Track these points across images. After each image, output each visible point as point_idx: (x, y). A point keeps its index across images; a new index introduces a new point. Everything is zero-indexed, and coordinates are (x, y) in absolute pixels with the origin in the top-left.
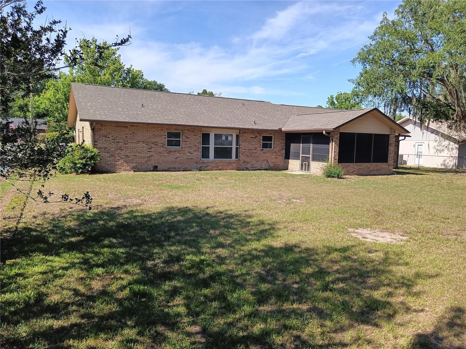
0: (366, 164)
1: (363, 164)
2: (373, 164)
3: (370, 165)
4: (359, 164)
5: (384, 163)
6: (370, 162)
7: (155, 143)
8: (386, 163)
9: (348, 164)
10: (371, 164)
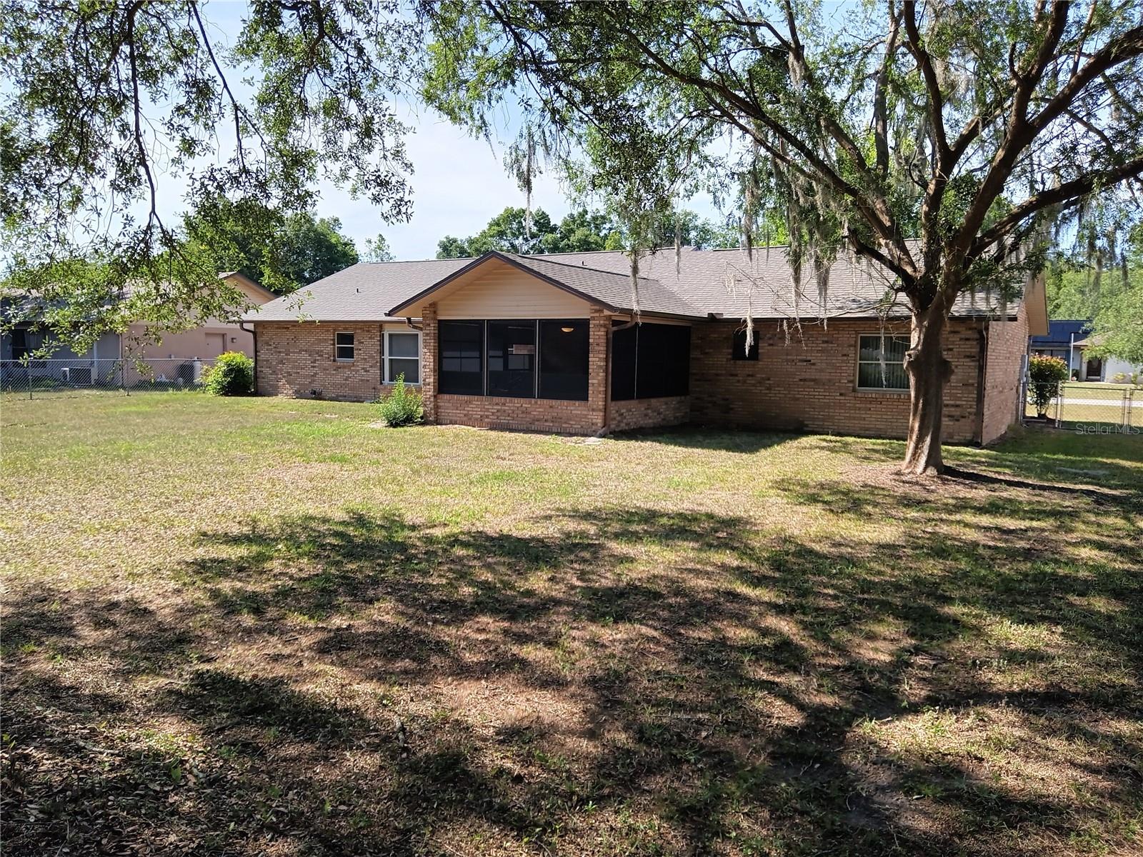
0: (516, 400)
1: (508, 399)
2: (539, 401)
3: (530, 403)
4: (496, 399)
5: (577, 403)
6: (531, 396)
7: (320, 353)
8: (583, 403)
9: (466, 398)
10: (533, 401)
